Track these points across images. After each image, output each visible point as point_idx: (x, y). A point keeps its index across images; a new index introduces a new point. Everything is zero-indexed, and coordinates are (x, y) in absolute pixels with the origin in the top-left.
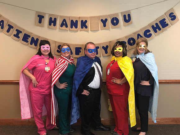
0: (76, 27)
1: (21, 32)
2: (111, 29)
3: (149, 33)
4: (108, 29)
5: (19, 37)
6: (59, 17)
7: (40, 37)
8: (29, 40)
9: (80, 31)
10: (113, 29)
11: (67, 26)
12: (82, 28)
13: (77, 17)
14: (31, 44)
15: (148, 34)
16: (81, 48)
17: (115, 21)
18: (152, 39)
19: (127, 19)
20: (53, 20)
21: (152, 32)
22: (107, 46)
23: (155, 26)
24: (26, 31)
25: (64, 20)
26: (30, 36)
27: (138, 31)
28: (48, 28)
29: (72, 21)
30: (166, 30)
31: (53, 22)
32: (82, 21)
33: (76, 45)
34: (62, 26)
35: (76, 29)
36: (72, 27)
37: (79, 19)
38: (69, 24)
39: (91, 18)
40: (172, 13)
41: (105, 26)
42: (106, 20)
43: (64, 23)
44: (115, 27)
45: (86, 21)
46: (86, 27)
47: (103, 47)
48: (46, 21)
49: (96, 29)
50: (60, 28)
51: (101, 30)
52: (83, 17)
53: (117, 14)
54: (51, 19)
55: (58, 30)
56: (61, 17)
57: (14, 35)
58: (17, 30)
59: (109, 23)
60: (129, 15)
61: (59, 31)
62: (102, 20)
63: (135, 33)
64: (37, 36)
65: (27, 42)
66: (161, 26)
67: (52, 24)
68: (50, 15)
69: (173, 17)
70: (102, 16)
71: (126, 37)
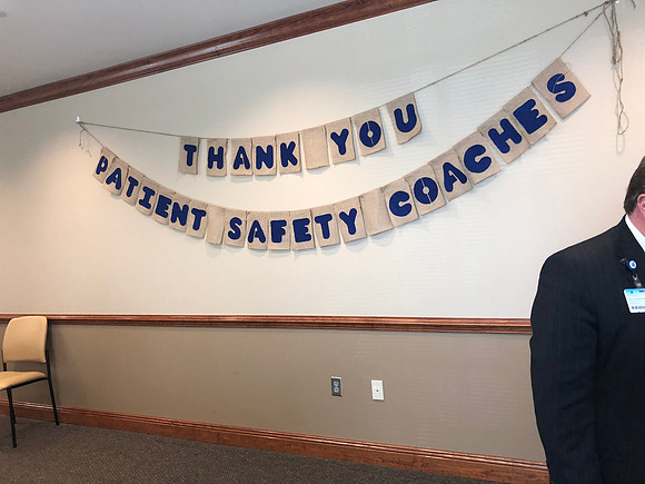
0: (270, 165)
2: (361, 158)
3: (483, 156)
4: (355, 159)
5: (148, 206)
7: (191, 200)
8: (170, 210)
12: (285, 164)
13: (269, 137)
14: (173, 220)
15: (478, 159)
16: (284, 223)
17: (370, 134)
19: (406, 120)
20: (216, 152)
22: (353, 212)
23: (500, 131)
24: (163, 188)
25: (241, 149)
26: (169, 202)
28: (205, 175)
29: (259, 149)
31: (216, 158)
33: (272, 214)
34: (236, 166)
35: (268, 171)
36: (259, 166)
37: (274, 141)
40: (559, 77)
41: (342, 151)
42: (345, 132)
43: (242, 156)
44: (372, 151)
45: (293, 145)
46: (295, 162)
47: (342, 215)
49: (322, 164)
50: (234, 171)
51: (336, 164)
52: (284, 134)
54: (211, 150)
56: (234, 141)
57: (141, 201)
58: (145, 189)
60: (411, 109)
61: (232, 181)
62: (334, 136)
64: (184, 198)
65: (165, 215)
67: (215, 163)
68: (210, 141)
69: (563, 88)
70: (332, 124)
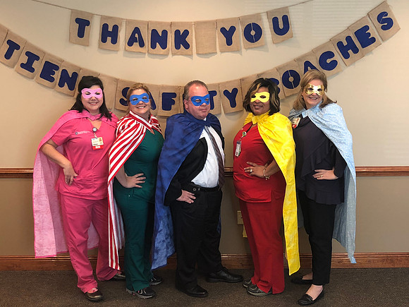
0: (164, 46)
1: (37, 58)
2: (243, 50)
3: (332, 59)
4: (238, 50)
5: (32, 70)
6: (124, 25)
7: (81, 69)
8: (57, 75)
9: (173, 54)
10: (249, 51)
11: (142, 45)
12: (177, 47)
13: (165, 23)
14: (61, 85)
15: (329, 61)
16: (174, 95)
17: (253, 33)
18: (337, 73)
19: (281, 26)
20: (110, 29)
21: (338, 56)
22: (235, 91)
23: (345, 43)
24: (49, 55)
25: (137, 30)
26: (57, 68)
27: (306, 55)
28: (100, 47)
29: (154, 32)
30: (370, 52)
31: (109, 34)
32: (177, 32)
33: (163, 87)
34: (130, 43)
35: (163, 51)
36: (153, 46)
37: (169, 27)
38: (147, 38)
39: (198, 24)
40: (385, 14)
41: (229, 42)
42: (233, 29)
44: (253, 46)
45: (186, 32)
46: (187, 46)
47: (226, 93)
48: (95, 31)
49: (210, 51)
50: (128, 47)
51: (222, 52)
52: (178, 23)
53: (258, 16)
54: (105, 27)
55: (121, 52)
56: (129, 22)
57: (22, 65)
58: (28, 54)
59: (239, 36)
60: (285, 19)
61: (124, 56)
62: (223, 30)
63: (298, 60)
64: (73, 66)
65: (52, 80)
66: (358, 44)
67: (109, 39)
68: (103, 17)
69: (386, 22)
70: (223, 21)
71: (278, 69)
